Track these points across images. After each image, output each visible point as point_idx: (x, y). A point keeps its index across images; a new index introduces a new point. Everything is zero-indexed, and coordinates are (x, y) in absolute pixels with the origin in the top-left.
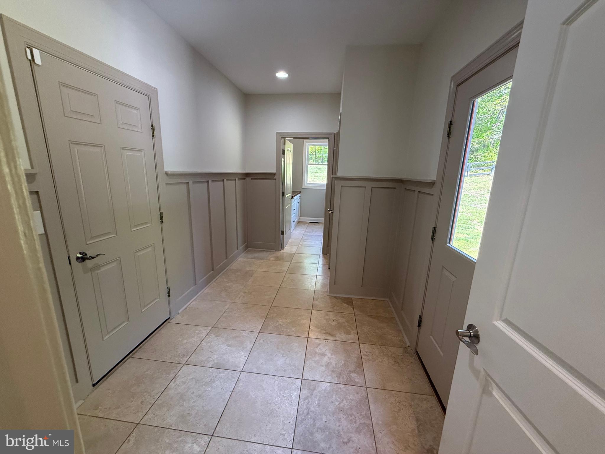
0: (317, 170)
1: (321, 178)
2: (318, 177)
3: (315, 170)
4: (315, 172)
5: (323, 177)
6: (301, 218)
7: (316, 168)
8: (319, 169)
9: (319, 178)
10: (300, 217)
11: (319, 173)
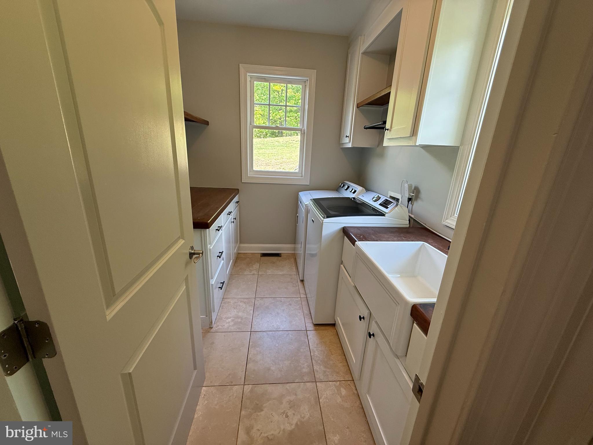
0: (261, 146)
1: (266, 155)
2: (262, 154)
3: (259, 146)
4: (258, 148)
5: (269, 155)
6: (243, 245)
7: (259, 144)
8: (263, 145)
9: (264, 156)
10: (240, 243)
11: (264, 149)
